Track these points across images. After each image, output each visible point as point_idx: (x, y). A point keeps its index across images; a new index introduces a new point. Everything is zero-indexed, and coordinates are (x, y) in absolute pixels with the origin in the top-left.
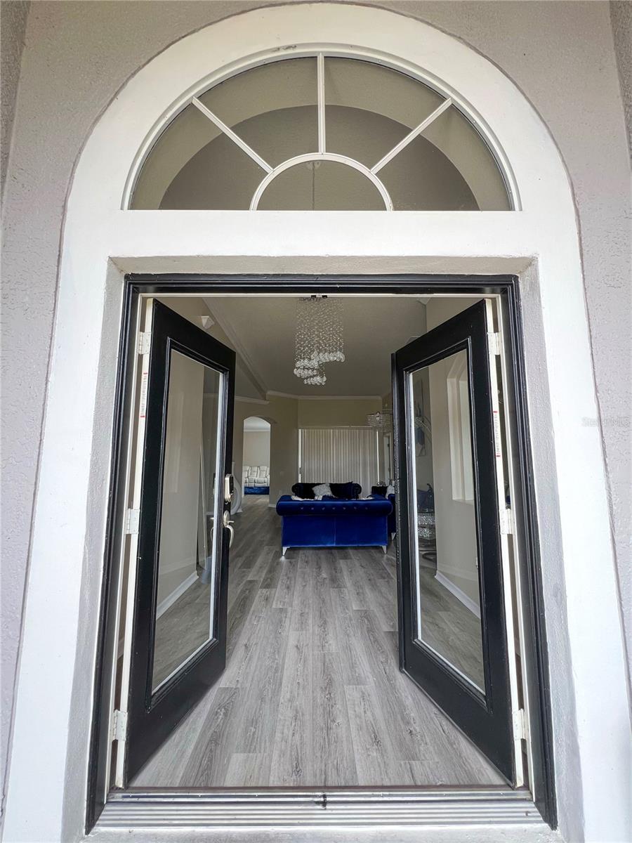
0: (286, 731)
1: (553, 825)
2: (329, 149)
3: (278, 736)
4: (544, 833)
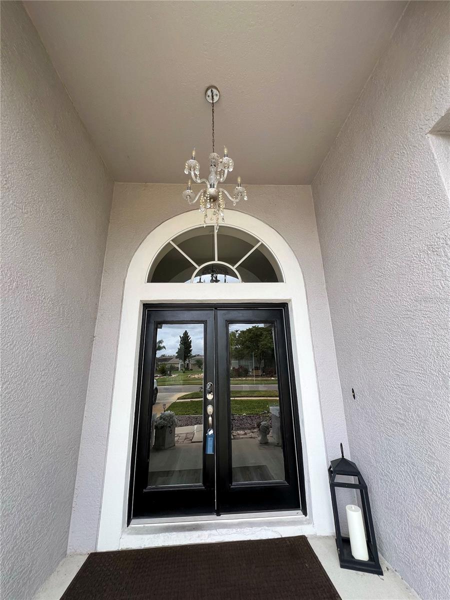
1: (306, 515)
2: (219, 260)
4: (302, 518)
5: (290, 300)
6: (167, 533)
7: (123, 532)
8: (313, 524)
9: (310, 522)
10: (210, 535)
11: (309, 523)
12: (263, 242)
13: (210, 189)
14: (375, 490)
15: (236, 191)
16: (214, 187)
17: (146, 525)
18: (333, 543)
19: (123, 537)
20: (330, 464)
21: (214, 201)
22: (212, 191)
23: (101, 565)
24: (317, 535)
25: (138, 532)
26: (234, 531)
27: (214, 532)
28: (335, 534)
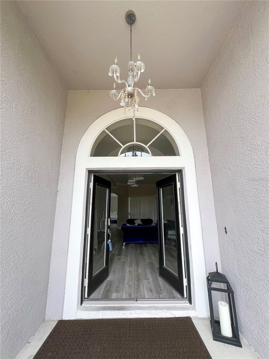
0: (127, 289)
1: (191, 304)
3: (125, 290)
4: (189, 305)
5: (184, 168)
6: (104, 311)
7: (78, 309)
8: (196, 310)
9: (194, 308)
10: (130, 314)
11: (193, 310)
12: (167, 129)
13: (128, 88)
14: (238, 293)
15: (147, 90)
16: (131, 87)
17: (92, 305)
18: (208, 323)
19: (78, 312)
20: (208, 275)
21: (131, 97)
22: (129, 89)
23: (65, 328)
24: (198, 317)
25: (87, 309)
26: (146, 311)
27: (133, 312)
28: (210, 317)
